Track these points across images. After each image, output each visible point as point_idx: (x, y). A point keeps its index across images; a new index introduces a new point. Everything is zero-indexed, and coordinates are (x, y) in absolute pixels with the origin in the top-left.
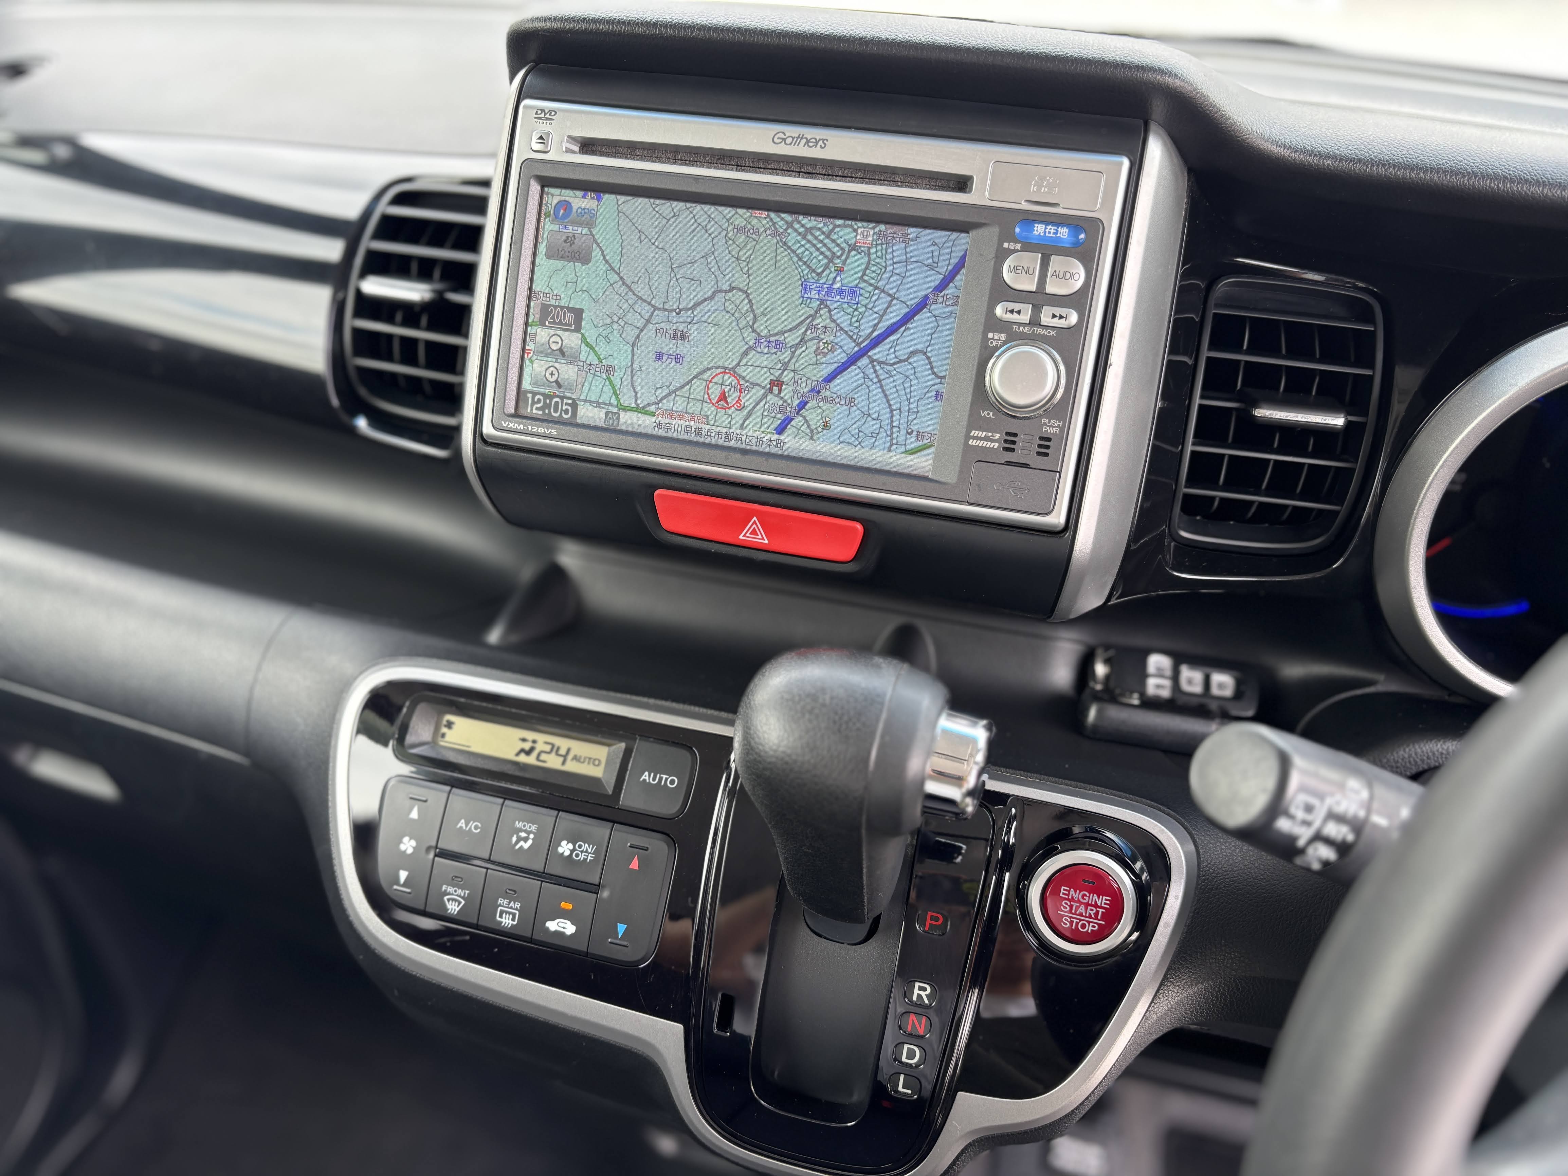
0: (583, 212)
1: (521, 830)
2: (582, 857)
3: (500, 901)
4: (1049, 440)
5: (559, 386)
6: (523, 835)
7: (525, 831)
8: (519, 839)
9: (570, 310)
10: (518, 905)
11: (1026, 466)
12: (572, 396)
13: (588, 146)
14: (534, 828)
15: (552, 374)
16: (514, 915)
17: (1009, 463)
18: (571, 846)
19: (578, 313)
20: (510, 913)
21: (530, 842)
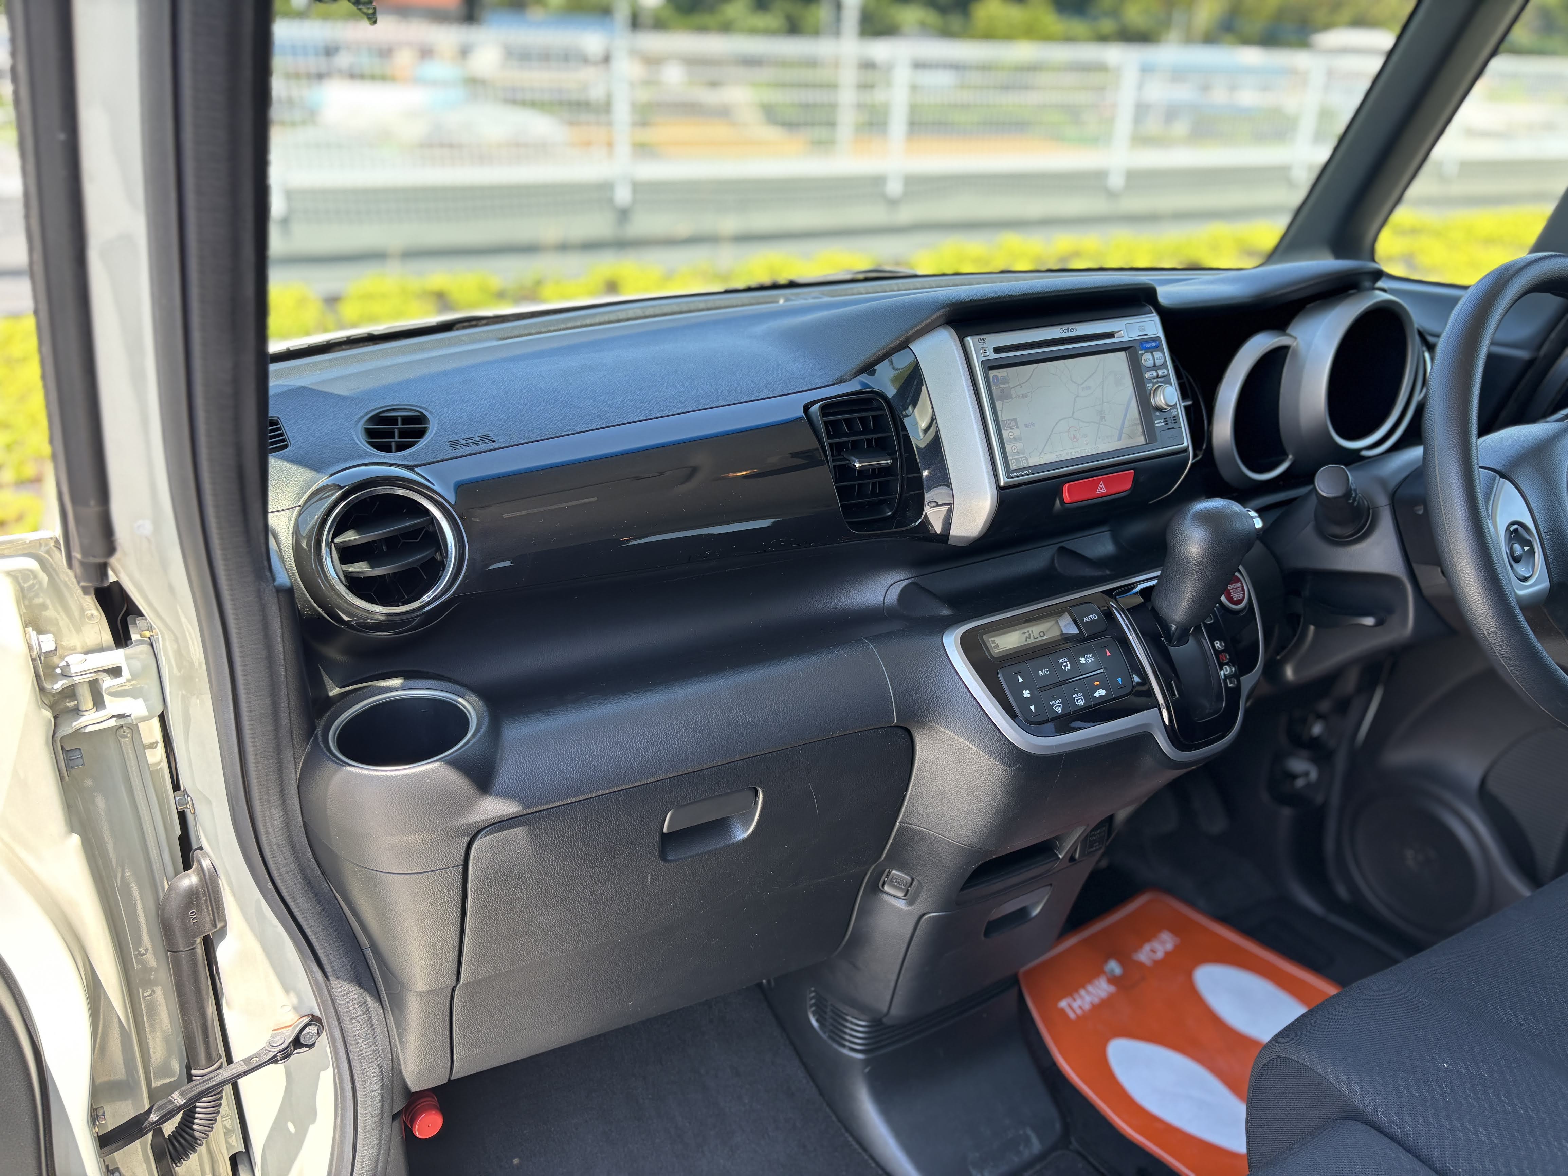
0: (1003, 378)
1: (1063, 663)
2: (1090, 660)
3: (1074, 696)
4: (1175, 417)
5: (1019, 453)
6: (1065, 664)
7: (1065, 662)
8: (1065, 666)
9: (1012, 420)
10: (1081, 694)
11: (1173, 428)
12: (1024, 456)
13: (997, 350)
14: (1066, 659)
15: (1014, 449)
16: (1082, 699)
17: (1169, 429)
18: (1084, 659)
19: (1015, 420)
20: (1080, 699)
21: (1069, 665)
